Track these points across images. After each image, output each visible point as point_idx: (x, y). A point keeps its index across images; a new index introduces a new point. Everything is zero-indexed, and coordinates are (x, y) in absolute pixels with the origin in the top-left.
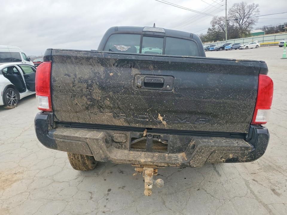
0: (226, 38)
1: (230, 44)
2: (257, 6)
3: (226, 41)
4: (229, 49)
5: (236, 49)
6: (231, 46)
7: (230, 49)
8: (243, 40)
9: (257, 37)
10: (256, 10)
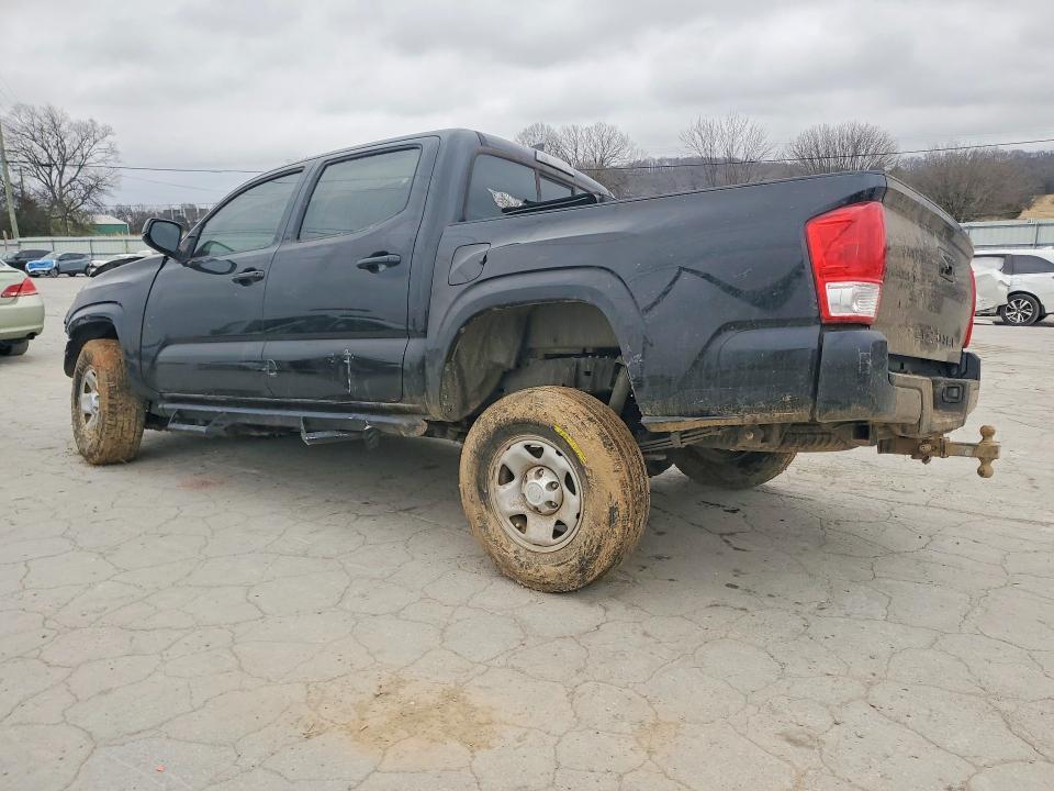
0: (15, 228)
1: (41, 254)
2: (107, 132)
3: (15, 241)
4: (48, 274)
5: (72, 274)
6: (50, 261)
7: (49, 271)
8: (87, 244)
9: (108, 238)
10: (103, 145)
